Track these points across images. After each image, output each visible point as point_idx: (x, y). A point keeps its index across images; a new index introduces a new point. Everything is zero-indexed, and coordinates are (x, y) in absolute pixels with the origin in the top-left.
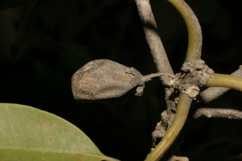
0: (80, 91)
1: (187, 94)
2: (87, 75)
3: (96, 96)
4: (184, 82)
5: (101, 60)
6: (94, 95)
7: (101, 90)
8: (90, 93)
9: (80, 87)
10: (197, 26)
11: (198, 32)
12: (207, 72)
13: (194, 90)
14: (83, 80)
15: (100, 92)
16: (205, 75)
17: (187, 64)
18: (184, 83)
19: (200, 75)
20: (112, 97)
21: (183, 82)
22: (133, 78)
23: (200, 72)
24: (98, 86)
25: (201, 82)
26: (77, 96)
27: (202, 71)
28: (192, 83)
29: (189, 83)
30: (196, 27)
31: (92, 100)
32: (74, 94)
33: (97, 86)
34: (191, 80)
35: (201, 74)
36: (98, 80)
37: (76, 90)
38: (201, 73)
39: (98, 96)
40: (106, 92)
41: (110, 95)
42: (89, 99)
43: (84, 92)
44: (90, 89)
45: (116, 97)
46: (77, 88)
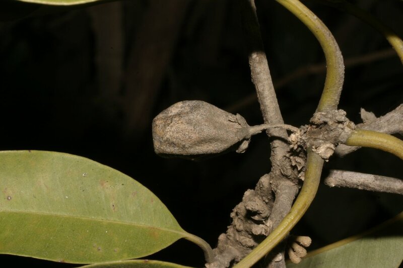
0: (167, 142)
1: (318, 154)
2: (178, 121)
3: (189, 149)
4: (316, 137)
5: (194, 101)
6: (186, 148)
7: (196, 142)
8: (181, 146)
9: (168, 136)
10: (340, 65)
11: (341, 74)
12: (349, 126)
13: (329, 149)
14: (172, 127)
15: (195, 144)
16: (347, 130)
17: (320, 114)
18: (315, 139)
19: (340, 130)
20: (209, 152)
21: (314, 137)
22: (240, 129)
23: (340, 126)
24: (194, 136)
25: (340, 139)
26: (160, 149)
27: (343, 124)
28: (326, 140)
29: (323, 140)
30: (340, 67)
31: (182, 155)
32: (157, 145)
33: (192, 136)
34: (326, 136)
35: (342, 129)
36: (195, 129)
37: (161, 140)
38: (342, 127)
39: (192, 150)
40: (202, 145)
41: (208, 149)
42: (177, 153)
43: (173, 144)
44: (182, 139)
45: (215, 152)
46: (162, 138)
